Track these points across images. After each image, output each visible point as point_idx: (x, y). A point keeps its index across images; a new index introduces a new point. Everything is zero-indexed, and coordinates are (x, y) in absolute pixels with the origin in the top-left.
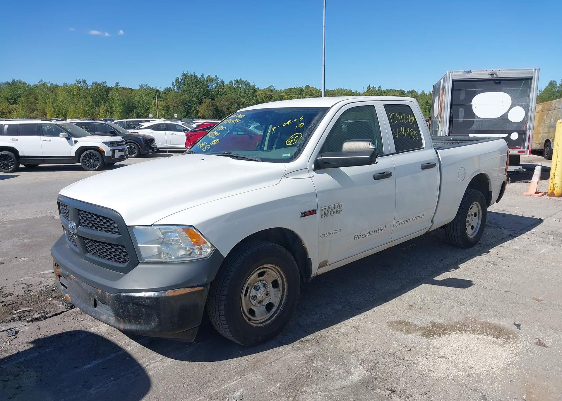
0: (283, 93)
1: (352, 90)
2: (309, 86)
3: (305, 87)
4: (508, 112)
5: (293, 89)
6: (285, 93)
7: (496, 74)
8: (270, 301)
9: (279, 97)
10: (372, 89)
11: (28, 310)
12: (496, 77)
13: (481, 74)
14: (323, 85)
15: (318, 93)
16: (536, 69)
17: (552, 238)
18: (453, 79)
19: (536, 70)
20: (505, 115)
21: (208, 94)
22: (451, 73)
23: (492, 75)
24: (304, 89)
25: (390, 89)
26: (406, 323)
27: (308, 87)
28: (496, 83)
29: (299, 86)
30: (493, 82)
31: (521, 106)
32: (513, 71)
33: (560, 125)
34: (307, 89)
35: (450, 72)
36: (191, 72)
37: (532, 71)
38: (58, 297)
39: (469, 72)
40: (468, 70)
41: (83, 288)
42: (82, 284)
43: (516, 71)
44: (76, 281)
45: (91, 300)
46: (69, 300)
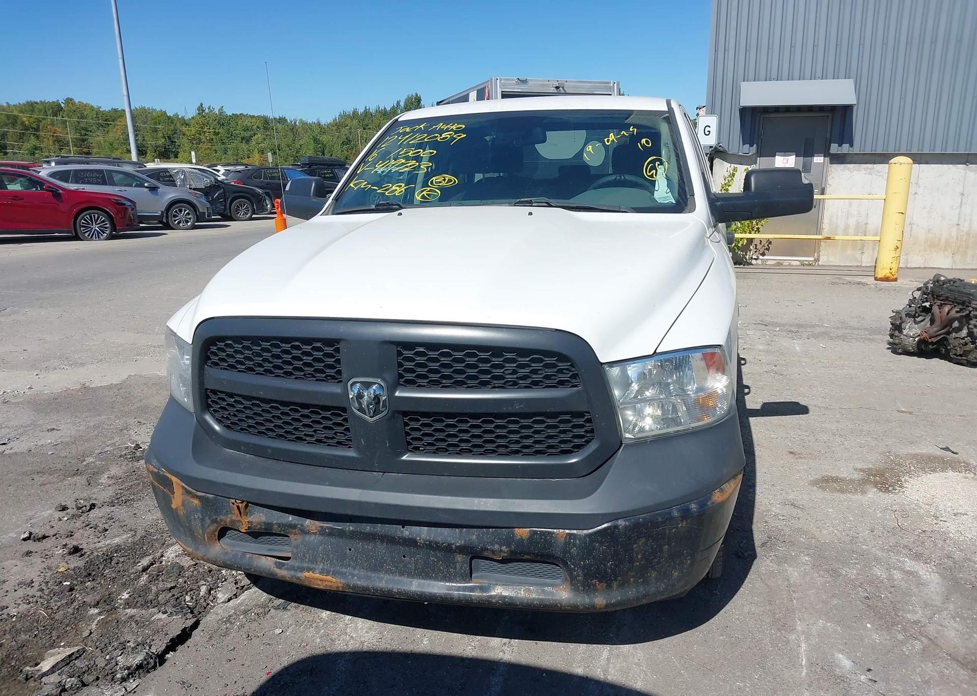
0: (16, 113)
1: (165, 113)
2: (71, 100)
3: (64, 102)
4: (583, 150)
5: (36, 103)
6: (21, 112)
7: (563, 87)
9: (9, 120)
10: (207, 111)
12: (564, 92)
13: (543, 86)
15: (97, 114)
16: (615, 83)
18: (502, 92)
19: (615, 85)
20: (580, 155)
22: (498, 81)
23: (557, 88)
24: (63, 105)
25: (240, 114)
26: (833, 479)
27: (69, 101)
29: (51, 99)
31: (598, 140)
32: (586, 84)
34: (70, 105)
35: (497, 79)
37: (610, 85)
39: (524, 82)
40: (523, 78)
41: (411, 542)
42: (402, 532)
43: (589, 84)
44: (352, 532)
45: (454, 563)
46: (330, 584)
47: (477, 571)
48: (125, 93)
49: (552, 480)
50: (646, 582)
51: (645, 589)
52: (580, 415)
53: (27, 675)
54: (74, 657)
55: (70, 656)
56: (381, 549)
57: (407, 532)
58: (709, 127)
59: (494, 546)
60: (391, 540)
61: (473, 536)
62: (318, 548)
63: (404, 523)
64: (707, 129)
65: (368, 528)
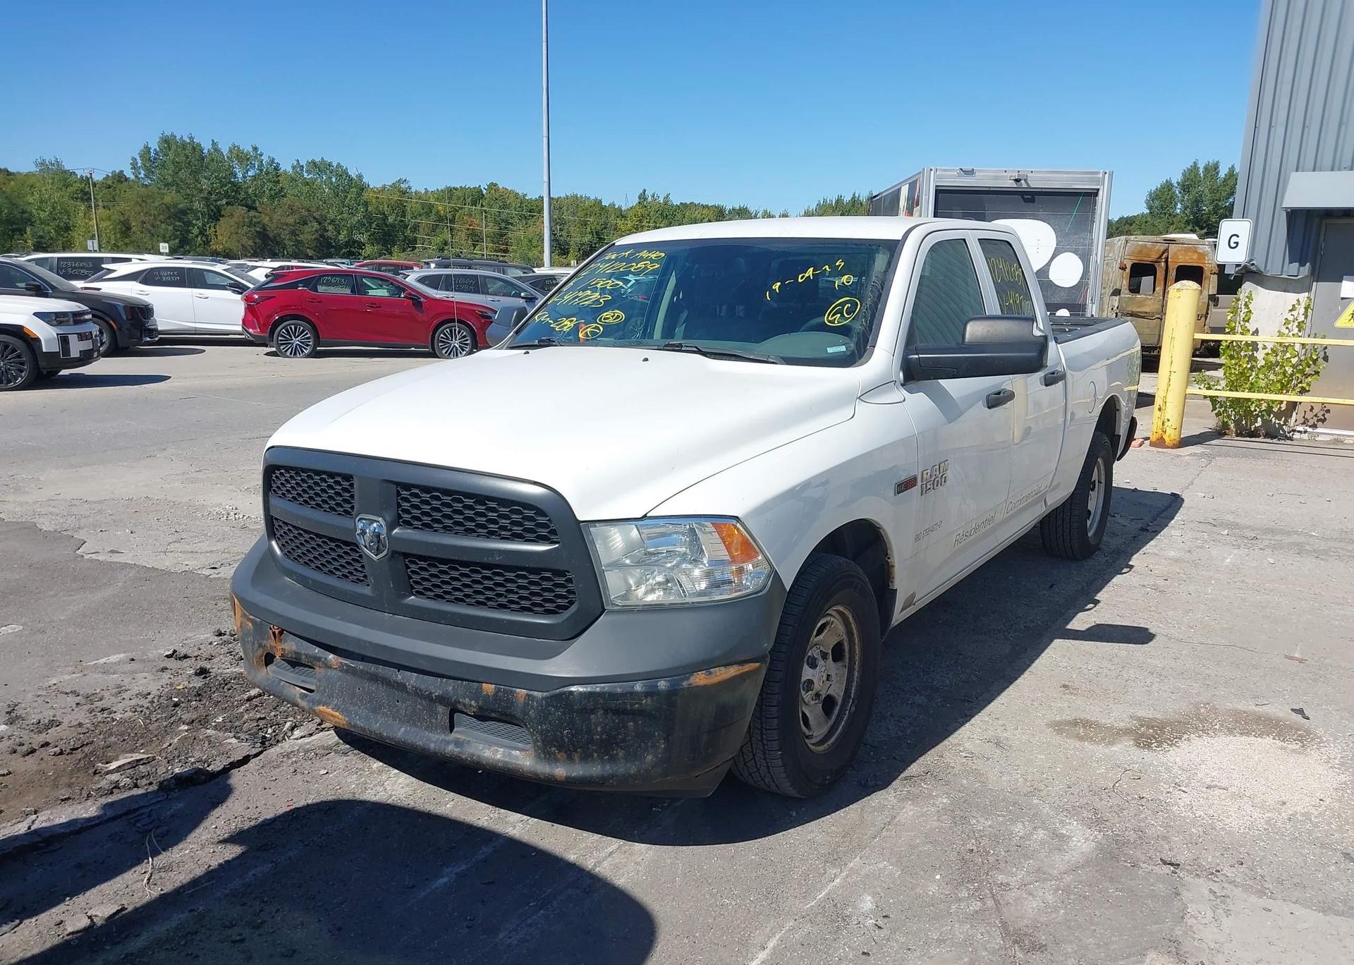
0: (432, 201)
1: (601, 201)
2: (495, 185)
3: (486, 187)
4: (1049, 264)
5: (456, 189)
6: (437, 199)
7: (1026, 180)
8: (828, 693)
9: (423, 209)
10: (650, 199)
11: (142, 759)
12: (1026, 186)
13: (996, 178)
14: (546, 185)
15: (521, 203)
16: (1106, 173)
17: (1226, 532)
18: (937, 186)
19: (1107, 175)
20: (1044, 271)
21: (235, 193)
22: (932, 172)
23: (1017, 181)
24: (484, 192)
25: (691, 203)
26: (1087, 724)
27: (493, 186)
28: (1026, 201)
29: (472, 184)
30: (1020, 197)
31: (1075, 252)
32: (1062, 175)
33: (1178, 294)
34: (493, 191)
35: (931, 170)
36: (182, 134)
37: (1098, 176)
38: (200, 721)
39: (971, 173)
40: (968, 168)
41: (401, 687)
42: (397, 676)
43: (1065, 176)
44: (361, 671)
45: (436, 714)
46: (338, 721)
47: (460, 725)
48: (546, 179)
49: (538, 640)
50: (613, 759)
51: (612, 769)
52: (561, 573)
53: (96, 770)
54: (142, 762)
55: (138, 761)
56: (381, 691)
57: (400, 676)
58: (1238, 236)
59: (465, 699)
60: (387, 682)
61: (449, 687)
62: (336, 683)
63: (400, 667)
64: (1234, 239)
65: (372, 668)
